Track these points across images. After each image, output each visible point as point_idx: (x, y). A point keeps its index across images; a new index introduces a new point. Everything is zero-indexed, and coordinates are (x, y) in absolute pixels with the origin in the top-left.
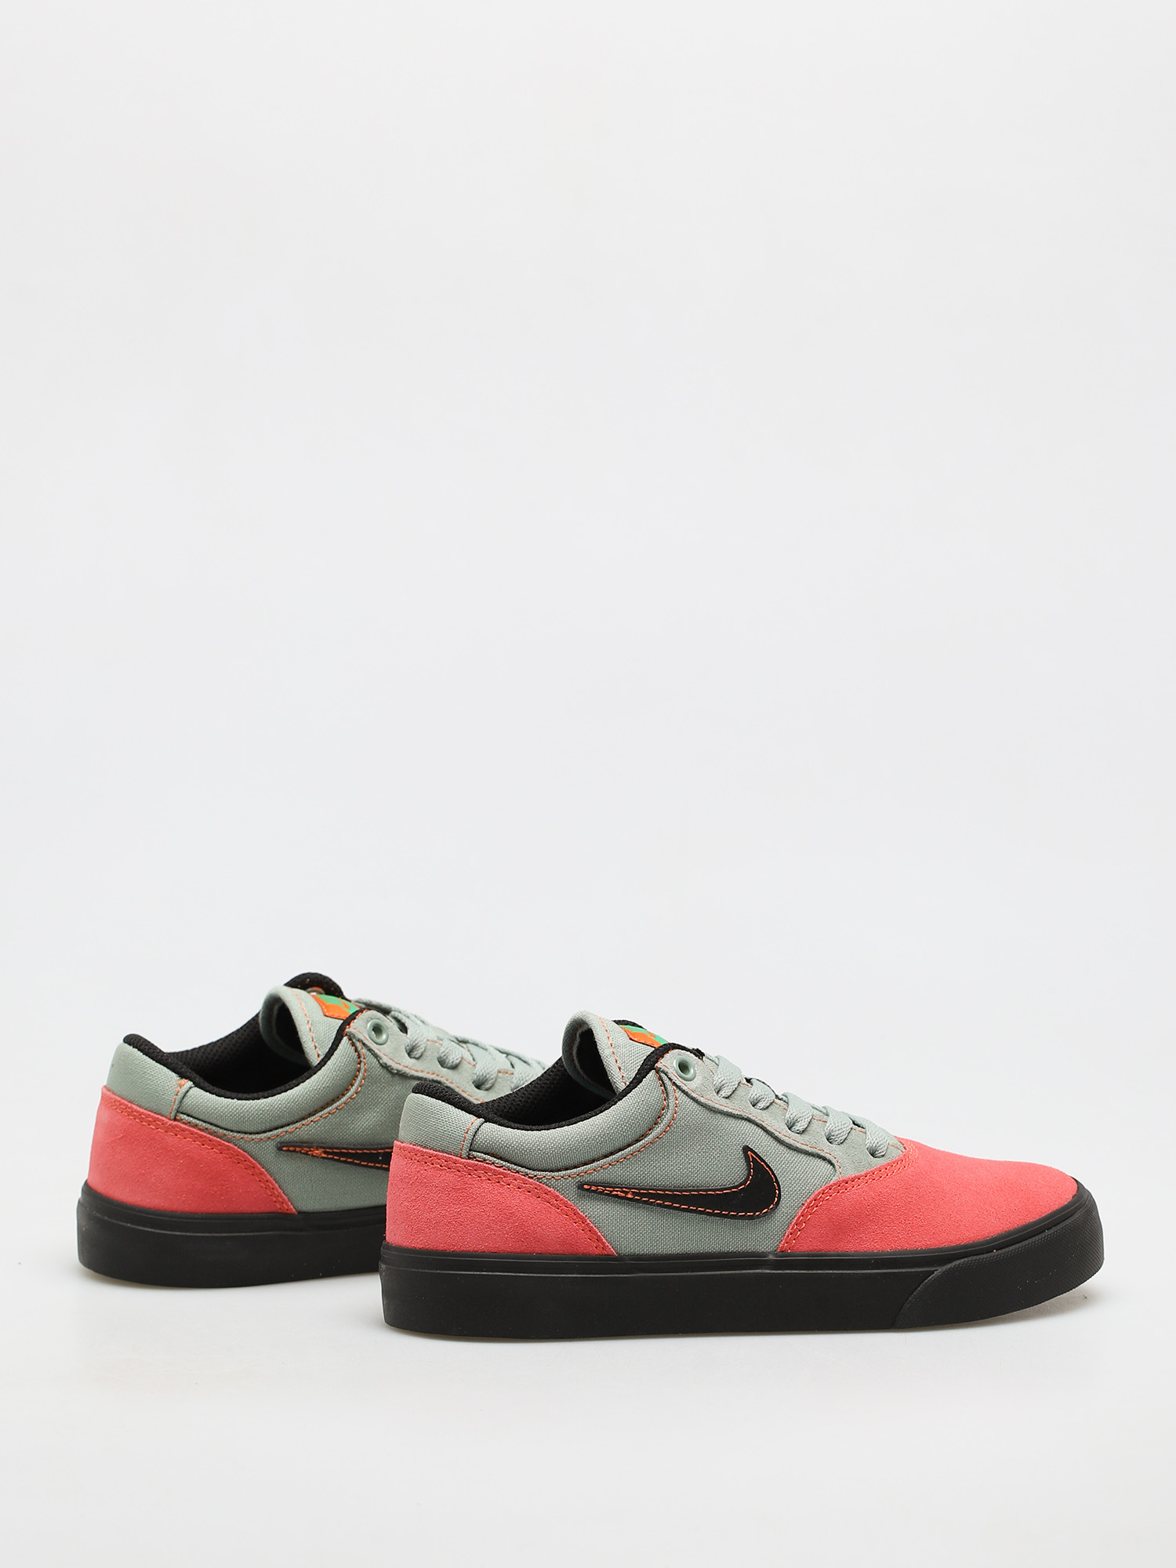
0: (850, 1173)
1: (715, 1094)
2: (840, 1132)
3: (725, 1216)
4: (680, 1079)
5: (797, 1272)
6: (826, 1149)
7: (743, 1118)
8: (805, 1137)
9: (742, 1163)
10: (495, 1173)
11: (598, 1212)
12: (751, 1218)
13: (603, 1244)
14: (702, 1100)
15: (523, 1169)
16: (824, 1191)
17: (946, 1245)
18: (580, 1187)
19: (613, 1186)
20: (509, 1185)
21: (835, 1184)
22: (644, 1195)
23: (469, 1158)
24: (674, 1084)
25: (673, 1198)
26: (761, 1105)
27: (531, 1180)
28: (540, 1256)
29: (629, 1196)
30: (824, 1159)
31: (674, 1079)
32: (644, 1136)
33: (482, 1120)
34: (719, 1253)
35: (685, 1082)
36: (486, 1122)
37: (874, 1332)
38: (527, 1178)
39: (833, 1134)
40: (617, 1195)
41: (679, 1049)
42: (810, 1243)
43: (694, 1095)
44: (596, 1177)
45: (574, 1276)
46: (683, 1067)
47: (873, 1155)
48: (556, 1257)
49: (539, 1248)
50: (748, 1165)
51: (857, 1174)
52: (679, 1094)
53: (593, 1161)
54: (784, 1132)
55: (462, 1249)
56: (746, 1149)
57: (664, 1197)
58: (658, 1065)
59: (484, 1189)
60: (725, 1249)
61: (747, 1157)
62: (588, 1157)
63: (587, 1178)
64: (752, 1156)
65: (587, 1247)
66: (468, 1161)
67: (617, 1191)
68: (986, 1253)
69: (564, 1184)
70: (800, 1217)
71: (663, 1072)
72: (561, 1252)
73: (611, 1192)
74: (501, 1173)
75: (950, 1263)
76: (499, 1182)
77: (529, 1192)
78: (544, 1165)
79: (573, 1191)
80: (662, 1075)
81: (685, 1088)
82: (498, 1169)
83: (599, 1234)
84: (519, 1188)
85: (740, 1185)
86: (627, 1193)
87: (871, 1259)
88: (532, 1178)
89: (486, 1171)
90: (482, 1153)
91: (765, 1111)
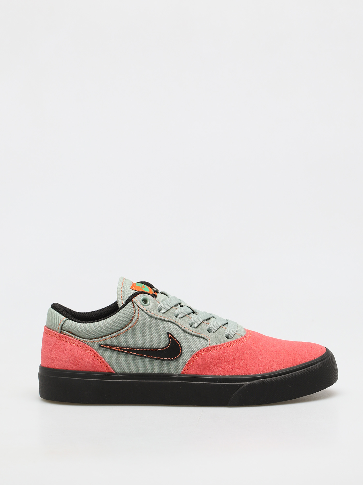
0: (214, 344)
1: (158, 312)
2: (214, 328)
3: (159, 359)
4: (142, 305)
5: (188, 382)
6: (205, 334)
7: (169, 321)
8: (197, 329)
9: (167, 338)
10: (69, 339)
11: (107, 355)
12: (169, 360)
13: (109, 368)
14: (150, 314)
15: (79, 338)
16: (201, 351)
17: (252, 374)
18: (100, 345)
19: (113, 346)
20: (74, 344)
21: (206, 348)
22: (125, 350)
23: (61, 333)
24: (139, 307)
25: (137, 351)
26: (180, 316)
27: (81, 342)
28: (84, 372)
29: (119, 350)
30: (204, 338)
31: (139, 305)
32: (125, 327)
33: (67, 318)
34: (157, 373)
35: (143, 306)
36: (68, 319)
37: (219, 407)
38: (80, 342)
39: (210, 329)
40: (114, 349)
41: (145, 293)
42: (193, 371)
43: (146, 312)
44: (106, 342)
45: (97, 380)
46: (145, 301)
47: (227, 338)
48: (89, 372)
49: (83, 369)
50: (169, 340)
51: (217, 345)
52: (140, 311)
53: (106, 336)
54: (187, 327)
55: (56, 367)
56: (168, 333)
57: (133, 351)
58: (133, 300)
59: (65, 345)
60: (160, 372)
61: (168, 336)
62: (103, 335)
63: (102, 342)
64: (170, 336)
65: (101, 368)
66: (60, 334)
67: (114, 348)
68: (269, 378)
69: (94, 344)
70: (190, 361)
71: (134, 302)
72: (92, 371)
73: (112, 348)
74: (71, 339)
75: (252, 381)
76: (70, 343)
77: (81, 347)
78: (87, 337)
79: (97, 347)
80: (134, 303)
81: (143, 309)
82: (70, 337)
83: (107, 364)
84: (77, 345)
85: (165, 347)
86: (118, 349)
87: (218, 379)
88: (82, 342)
89: (66, 338)
90: (66, 331)
91: (180, 319)
